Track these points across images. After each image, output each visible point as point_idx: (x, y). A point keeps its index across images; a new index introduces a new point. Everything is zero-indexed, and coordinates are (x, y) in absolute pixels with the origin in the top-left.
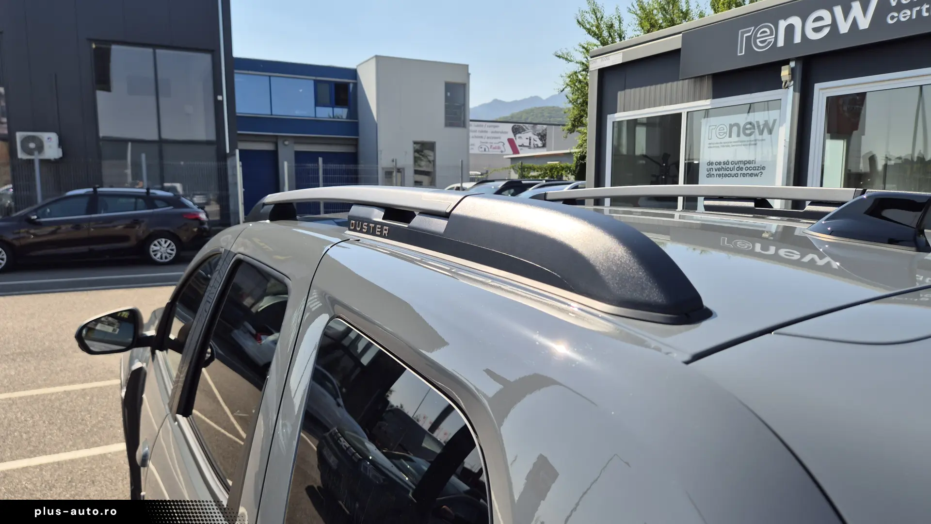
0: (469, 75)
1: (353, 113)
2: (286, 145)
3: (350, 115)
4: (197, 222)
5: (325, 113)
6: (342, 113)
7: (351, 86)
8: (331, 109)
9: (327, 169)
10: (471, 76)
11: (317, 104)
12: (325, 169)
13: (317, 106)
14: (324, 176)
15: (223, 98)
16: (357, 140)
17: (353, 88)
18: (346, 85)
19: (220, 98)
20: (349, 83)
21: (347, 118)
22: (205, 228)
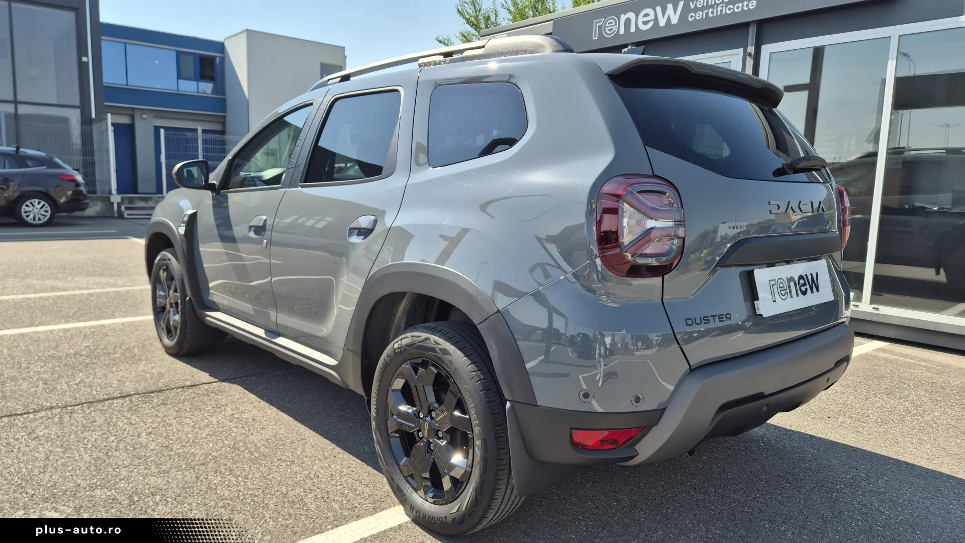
0: (345, 57)
1: (220, 89)
2: (143, 119)
3: (216, 91)
4: (73, 184)
5: (189, 87)
6: (207, 88)
7: (218, 60)
8: (195, 83)
9: (207, 139)
10: (347, 59)
11: (179, 77)
12: (205, 139)
13: (180, 79)
14: (204, 146)
15: (88, 59)
16: (224, 117)
17: (220, 61)
18: (212, 60)
19: (84, 59)
20: (215, 57)
21: (212, 93)
22: (81, 191)
